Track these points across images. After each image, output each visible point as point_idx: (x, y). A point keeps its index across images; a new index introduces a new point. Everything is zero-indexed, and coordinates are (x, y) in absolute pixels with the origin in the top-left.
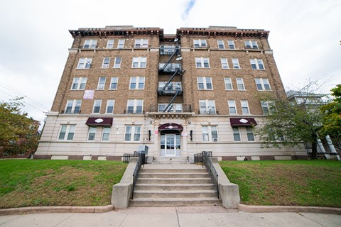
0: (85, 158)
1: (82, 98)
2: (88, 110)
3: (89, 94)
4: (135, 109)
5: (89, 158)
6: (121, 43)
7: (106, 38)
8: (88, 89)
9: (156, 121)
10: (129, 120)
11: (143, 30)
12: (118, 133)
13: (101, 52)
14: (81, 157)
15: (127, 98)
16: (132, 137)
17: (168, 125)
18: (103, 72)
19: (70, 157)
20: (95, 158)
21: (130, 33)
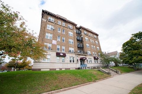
0: (57, 70)
1: (52, 43)
2: (55, 49)
3: (54, 42)
4: (72, 51)
5: (58, 70)
6: (64, 24)
7: (58, 19)
8: (54, 40)
9: (79, 56)
10: (71, 55)
11: (71, 22)
12: (68, 59)
13: (57, 25)
14: (55, 69)
15: (69, 47)
16: (72, 61)
17: (83, 58)
18: (59, 34)
19: (51, 69)
20: (61, 69)
21: (67, 21)
